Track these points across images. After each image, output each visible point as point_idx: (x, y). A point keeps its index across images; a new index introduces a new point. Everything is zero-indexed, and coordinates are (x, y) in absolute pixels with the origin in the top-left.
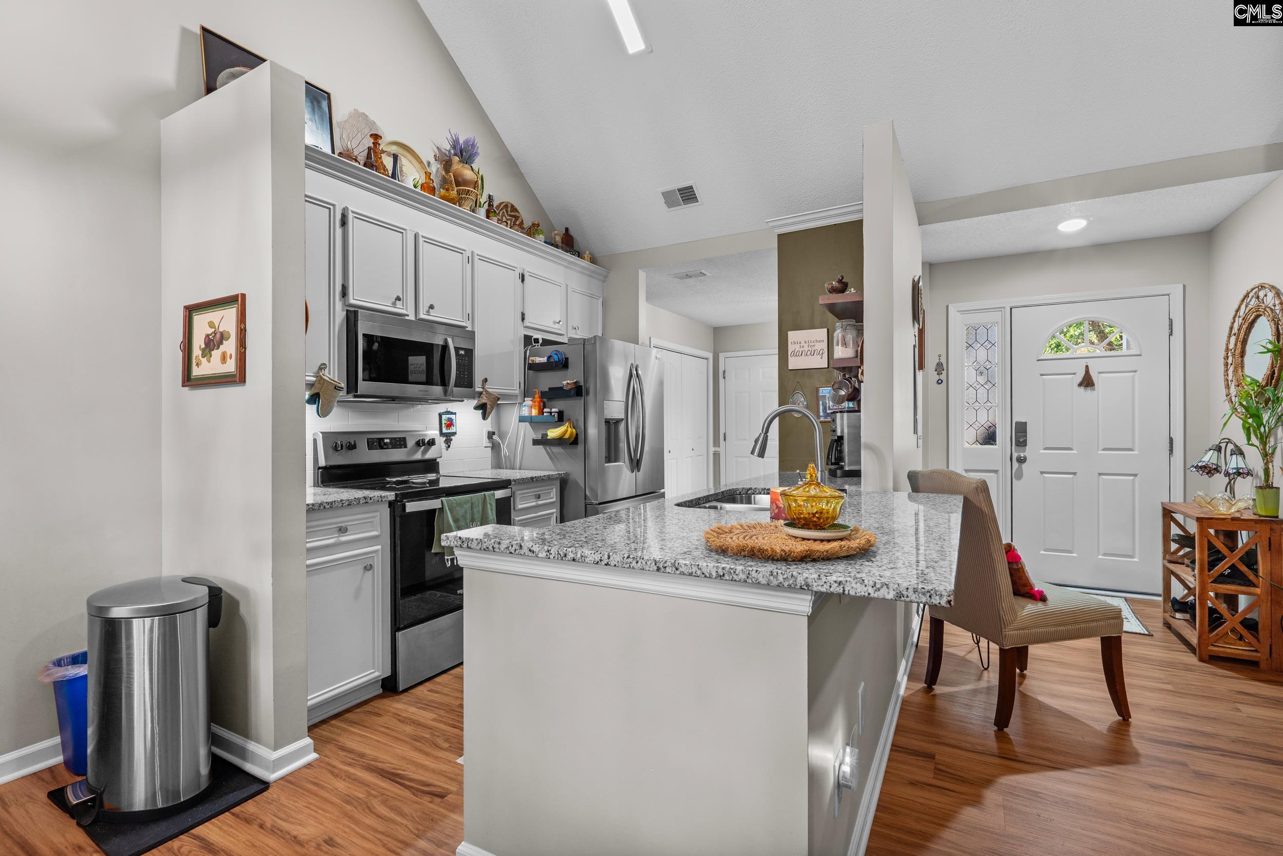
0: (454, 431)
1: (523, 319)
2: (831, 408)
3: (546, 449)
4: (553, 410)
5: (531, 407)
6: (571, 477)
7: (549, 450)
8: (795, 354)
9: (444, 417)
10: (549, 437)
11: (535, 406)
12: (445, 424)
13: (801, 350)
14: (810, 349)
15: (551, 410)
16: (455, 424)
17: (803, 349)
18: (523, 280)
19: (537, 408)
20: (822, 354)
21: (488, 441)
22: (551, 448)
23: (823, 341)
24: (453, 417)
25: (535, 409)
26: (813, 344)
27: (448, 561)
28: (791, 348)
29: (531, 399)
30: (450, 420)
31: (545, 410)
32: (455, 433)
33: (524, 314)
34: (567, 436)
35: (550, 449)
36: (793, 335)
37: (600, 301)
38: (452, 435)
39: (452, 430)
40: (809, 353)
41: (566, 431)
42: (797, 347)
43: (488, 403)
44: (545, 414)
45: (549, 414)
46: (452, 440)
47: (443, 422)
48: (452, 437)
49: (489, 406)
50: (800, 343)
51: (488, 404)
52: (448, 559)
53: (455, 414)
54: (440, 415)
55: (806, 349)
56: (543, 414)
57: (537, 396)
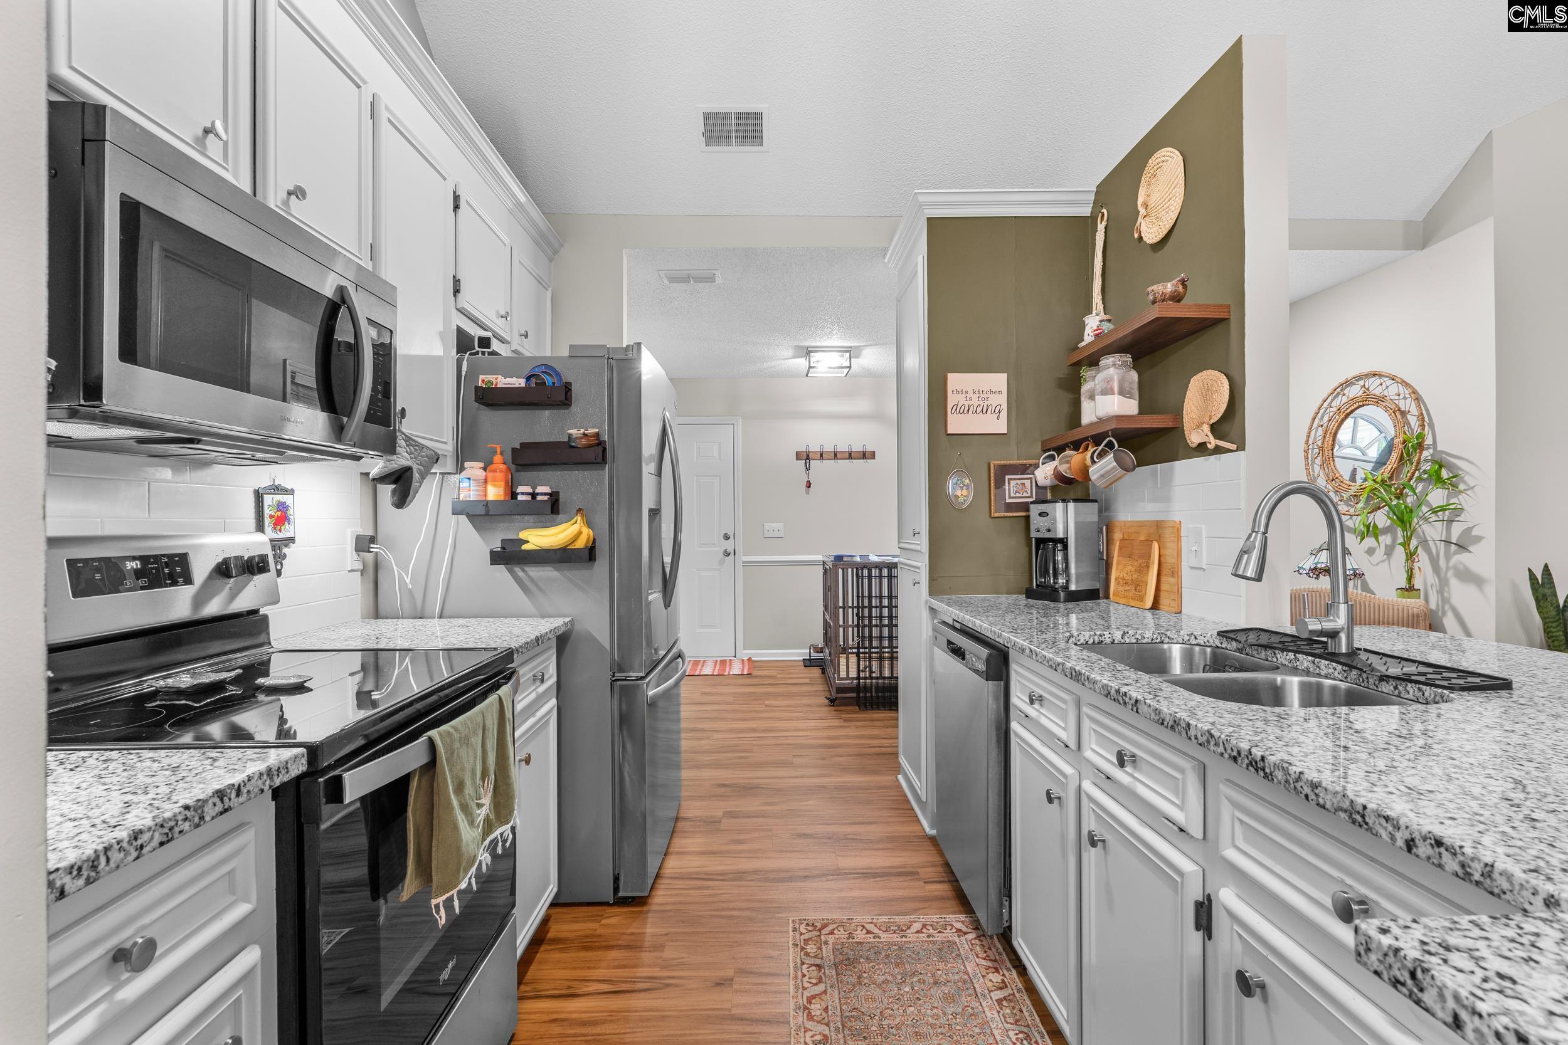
0: (288, 535)
1: (456, 291)
2: (1012, 495)
3: (511, 571)
4: (540, 489)
5: (486, 481)
6: (577, 627)
7: (521, 574)
8: (958, 410)
9: (268, 500)
10: (525, 547)
11: (494, 480)
12: (271, 517)
13: (967, 404)
14: (981, 403)
15: (534, 488)
16: (291, 517)
17: (970, 403)
18: (456, 207)
19: (502, 484)
20: (999, 412)
21: (355, 556)
22: (526, 569)
23: (1000, 392)
24: (287, 499)
25: (495, 486)
26: (985, 396)
27: (438, 912)
28: (952, 400)
29: (481, 464)
30: (282, 507)
31: (521, 489)
32: (292, 540)
33: (459, 281)
34: (580, 544)
35: (524, 571)
36: (955, 380)
37: (549, 294)
38: (286, 546)
39: (286, 532)
40: (979, 409)
41: (580, 533)
42: (961, 399)
43: (415, 467)
44: (520, 498)
45: (529, 498)
46: (285, 556)
47: (267, 512)
48: (285, 550)
49: (416, 476)
50: (966, 393)
51: (415, 471)
52: (437, 906)
53: (291, 492)
54: (259, 496)
55: (975, 402)
56: (516, 498)
57: (498, 458)
